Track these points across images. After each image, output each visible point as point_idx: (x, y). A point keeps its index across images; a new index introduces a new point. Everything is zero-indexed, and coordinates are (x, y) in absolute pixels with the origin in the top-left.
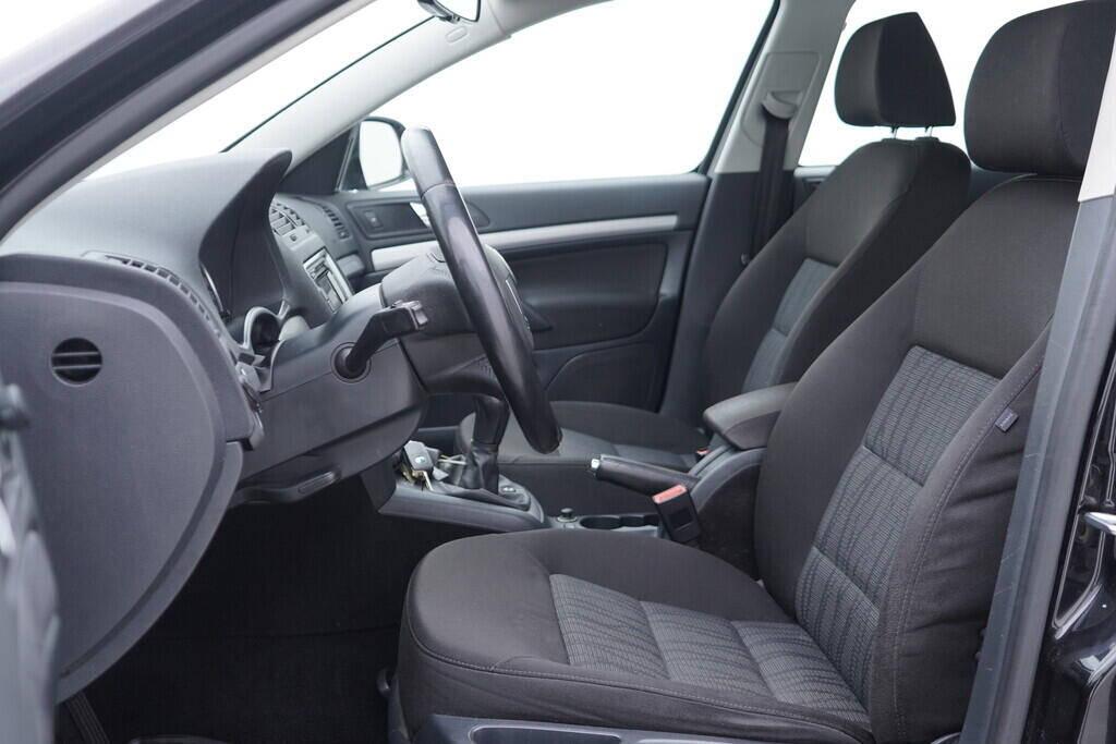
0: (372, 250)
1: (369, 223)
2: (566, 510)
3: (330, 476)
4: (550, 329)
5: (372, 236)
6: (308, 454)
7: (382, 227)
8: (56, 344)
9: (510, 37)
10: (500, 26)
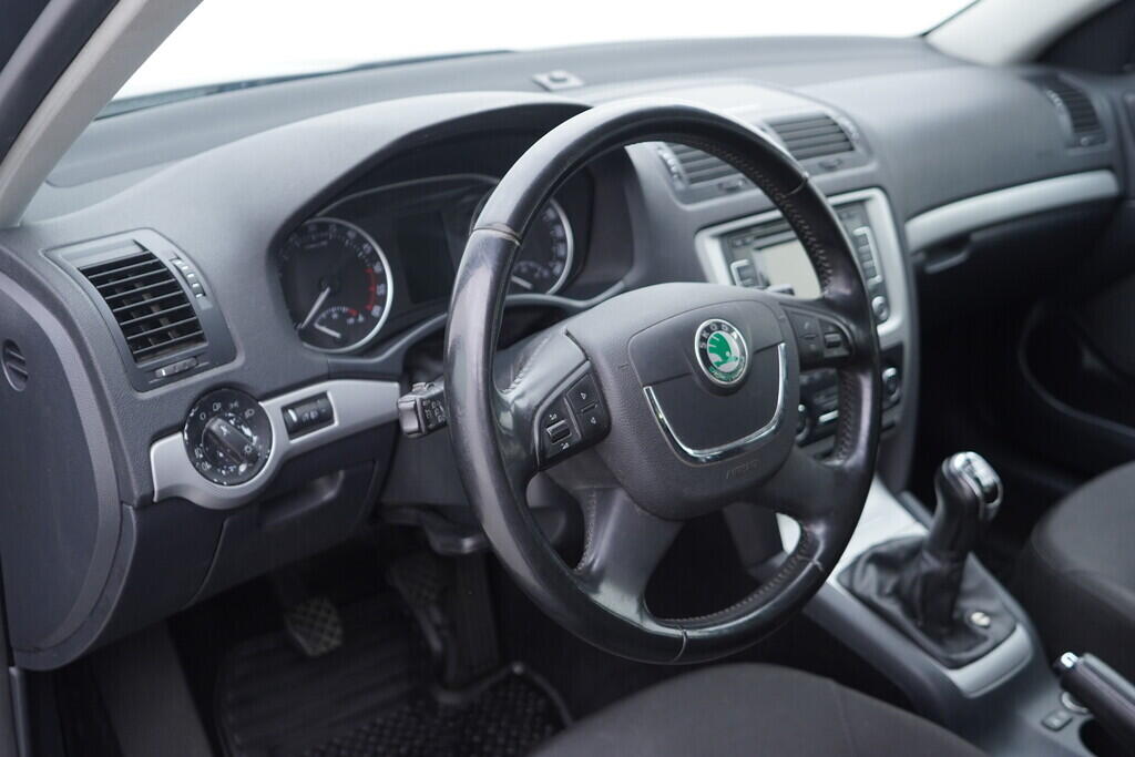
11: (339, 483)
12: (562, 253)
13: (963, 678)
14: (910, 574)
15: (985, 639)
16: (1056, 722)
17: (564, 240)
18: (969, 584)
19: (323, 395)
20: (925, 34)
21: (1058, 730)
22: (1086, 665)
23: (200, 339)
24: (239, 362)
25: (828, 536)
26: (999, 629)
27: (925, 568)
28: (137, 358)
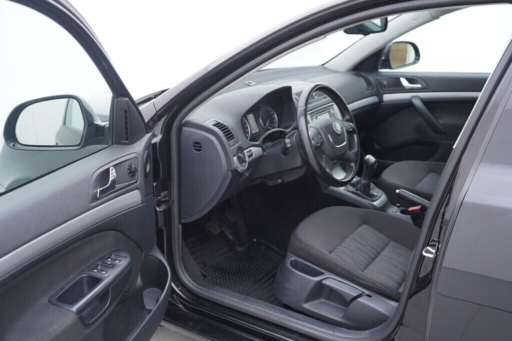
0: (384, 94)
1: (383, 84)
2: (398, 205)
3: (280, 181)
4: (446, 133)
5: (384, 89)
6: (276, 173)
7: (389, 86)
8: (195, 142)
9: (439, 18)
10: (431, 15)
11: (249, 172)
12: (275, 121)
13: (375, 203)
14: (359, 186)
15: (377, 196)
16: (395, 211)
17: (275, 118)
18: (371, 187)
19: (251, 150)
20: (323, 65)
21: (396, 212)
22: (402, 191)
23: (234, 138)
24: (240, 143)
25: (355, 165)
26: (379, 195)
27: (363, 183)
28: (228, 141)
